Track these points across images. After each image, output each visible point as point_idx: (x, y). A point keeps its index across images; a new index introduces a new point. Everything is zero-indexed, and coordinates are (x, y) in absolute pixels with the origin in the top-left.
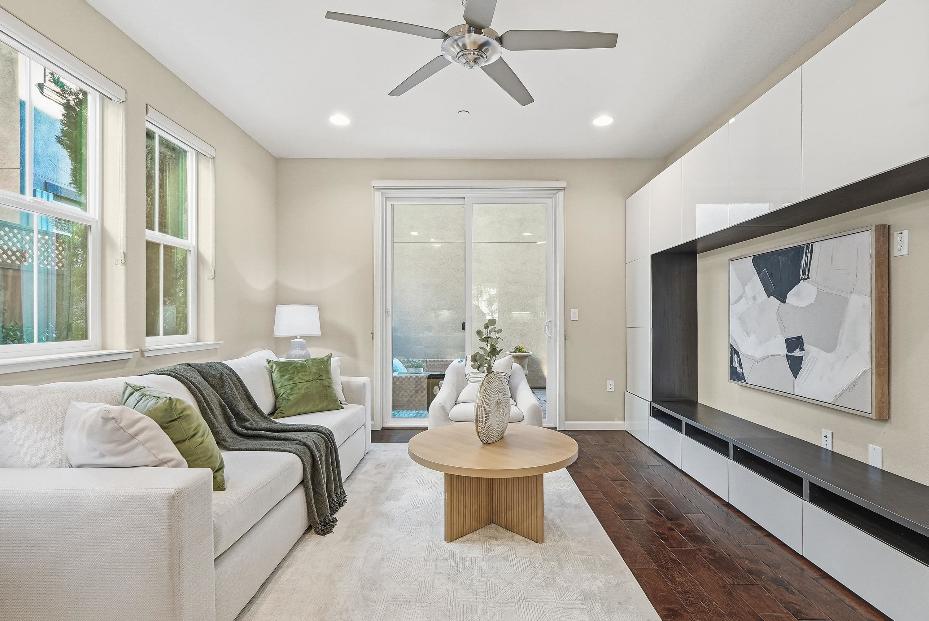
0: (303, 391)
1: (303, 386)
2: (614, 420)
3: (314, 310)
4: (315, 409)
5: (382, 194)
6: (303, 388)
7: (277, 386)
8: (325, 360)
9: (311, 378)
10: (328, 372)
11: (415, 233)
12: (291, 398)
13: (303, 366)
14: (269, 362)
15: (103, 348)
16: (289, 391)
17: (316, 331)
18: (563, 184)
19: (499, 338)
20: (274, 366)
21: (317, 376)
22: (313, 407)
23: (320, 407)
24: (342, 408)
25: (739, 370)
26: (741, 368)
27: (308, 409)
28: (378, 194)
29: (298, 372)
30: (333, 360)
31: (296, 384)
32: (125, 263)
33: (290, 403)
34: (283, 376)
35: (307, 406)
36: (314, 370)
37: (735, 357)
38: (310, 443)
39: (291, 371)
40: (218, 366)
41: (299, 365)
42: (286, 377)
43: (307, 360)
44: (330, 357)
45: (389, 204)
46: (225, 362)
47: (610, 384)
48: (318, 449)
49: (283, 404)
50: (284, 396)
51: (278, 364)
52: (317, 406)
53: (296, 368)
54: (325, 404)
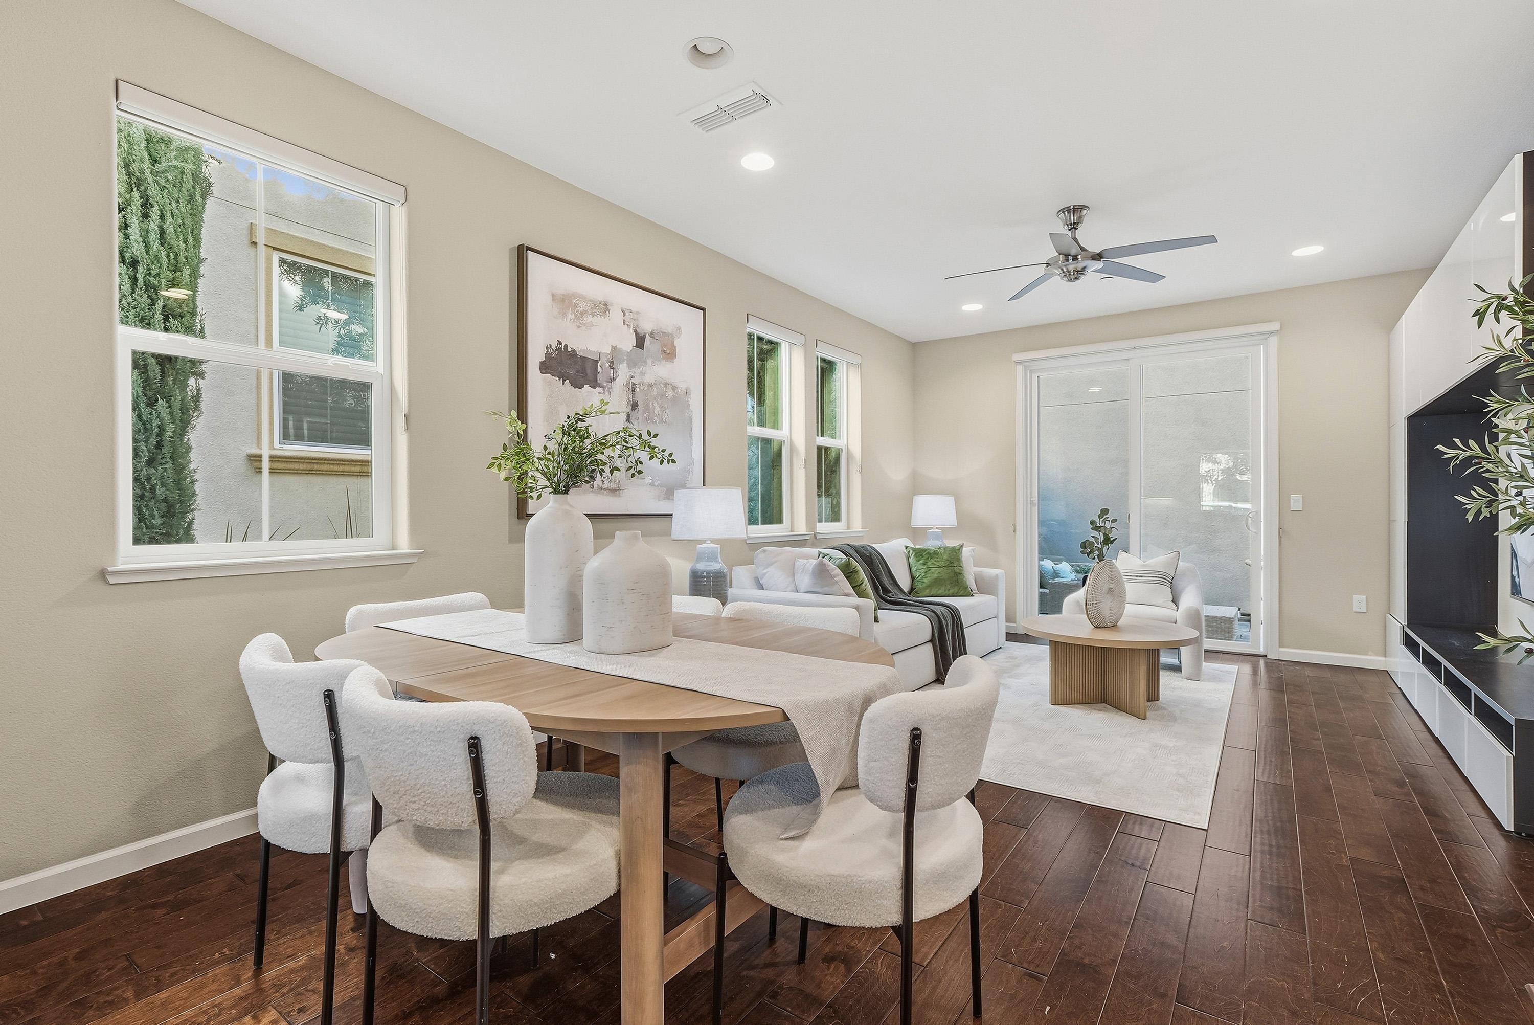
0: (936, 576)
1: (936, 570)
2: (1367, 654)
3: (950, 500)
4: (946, 593)
5: (1025, 367)
6: (935, 573)
7: (914, 569)
8: (957, 548)
9: (943, 564)
10: (959, 560)
11: (1096, 389)
12: (925, 580)
13: (936, 553)
14: (907, 547)
15: (792, 531)
16: (923, 574)
17: (952, 521)
18: (1275, 326)
19: (1113, 527)
20: (911, 551)
21: (948, 563)
22: (945, 590)
23: (951, 592)
24: (972, 596)
25: (1517, 580)
26: (1519, 577)
27: (939, 592)
28: (1020, 368)
29: (931, 558)
30: (964, 549)
31: (929, 568)
32: (805, 467)
33: (924, 585)
34: (919, 561)
35: (940, 589)
36: (945, 557)
37: (1514, 561)
38: (939, 613)
39: (926, 557)
40: (868, 548)
41: (933, 551)
42: (921, 562)
43: (940, 548)
44: (962, 546)
45: (1035, 377)
46: (873, 545)
47: (1359, 602)
48: (945, 619)
49: (919, 586)
50: (919, 578)
51: (914, 550)
52: (949, 590)
53: (930, 554)
54: (956, 590)
